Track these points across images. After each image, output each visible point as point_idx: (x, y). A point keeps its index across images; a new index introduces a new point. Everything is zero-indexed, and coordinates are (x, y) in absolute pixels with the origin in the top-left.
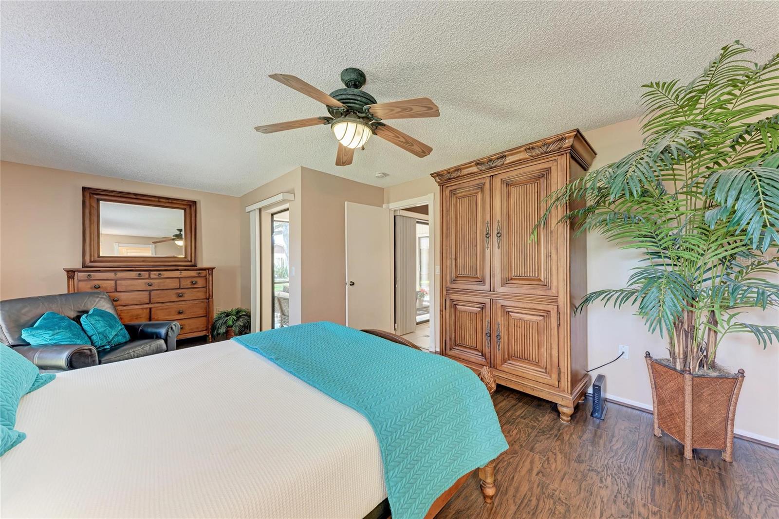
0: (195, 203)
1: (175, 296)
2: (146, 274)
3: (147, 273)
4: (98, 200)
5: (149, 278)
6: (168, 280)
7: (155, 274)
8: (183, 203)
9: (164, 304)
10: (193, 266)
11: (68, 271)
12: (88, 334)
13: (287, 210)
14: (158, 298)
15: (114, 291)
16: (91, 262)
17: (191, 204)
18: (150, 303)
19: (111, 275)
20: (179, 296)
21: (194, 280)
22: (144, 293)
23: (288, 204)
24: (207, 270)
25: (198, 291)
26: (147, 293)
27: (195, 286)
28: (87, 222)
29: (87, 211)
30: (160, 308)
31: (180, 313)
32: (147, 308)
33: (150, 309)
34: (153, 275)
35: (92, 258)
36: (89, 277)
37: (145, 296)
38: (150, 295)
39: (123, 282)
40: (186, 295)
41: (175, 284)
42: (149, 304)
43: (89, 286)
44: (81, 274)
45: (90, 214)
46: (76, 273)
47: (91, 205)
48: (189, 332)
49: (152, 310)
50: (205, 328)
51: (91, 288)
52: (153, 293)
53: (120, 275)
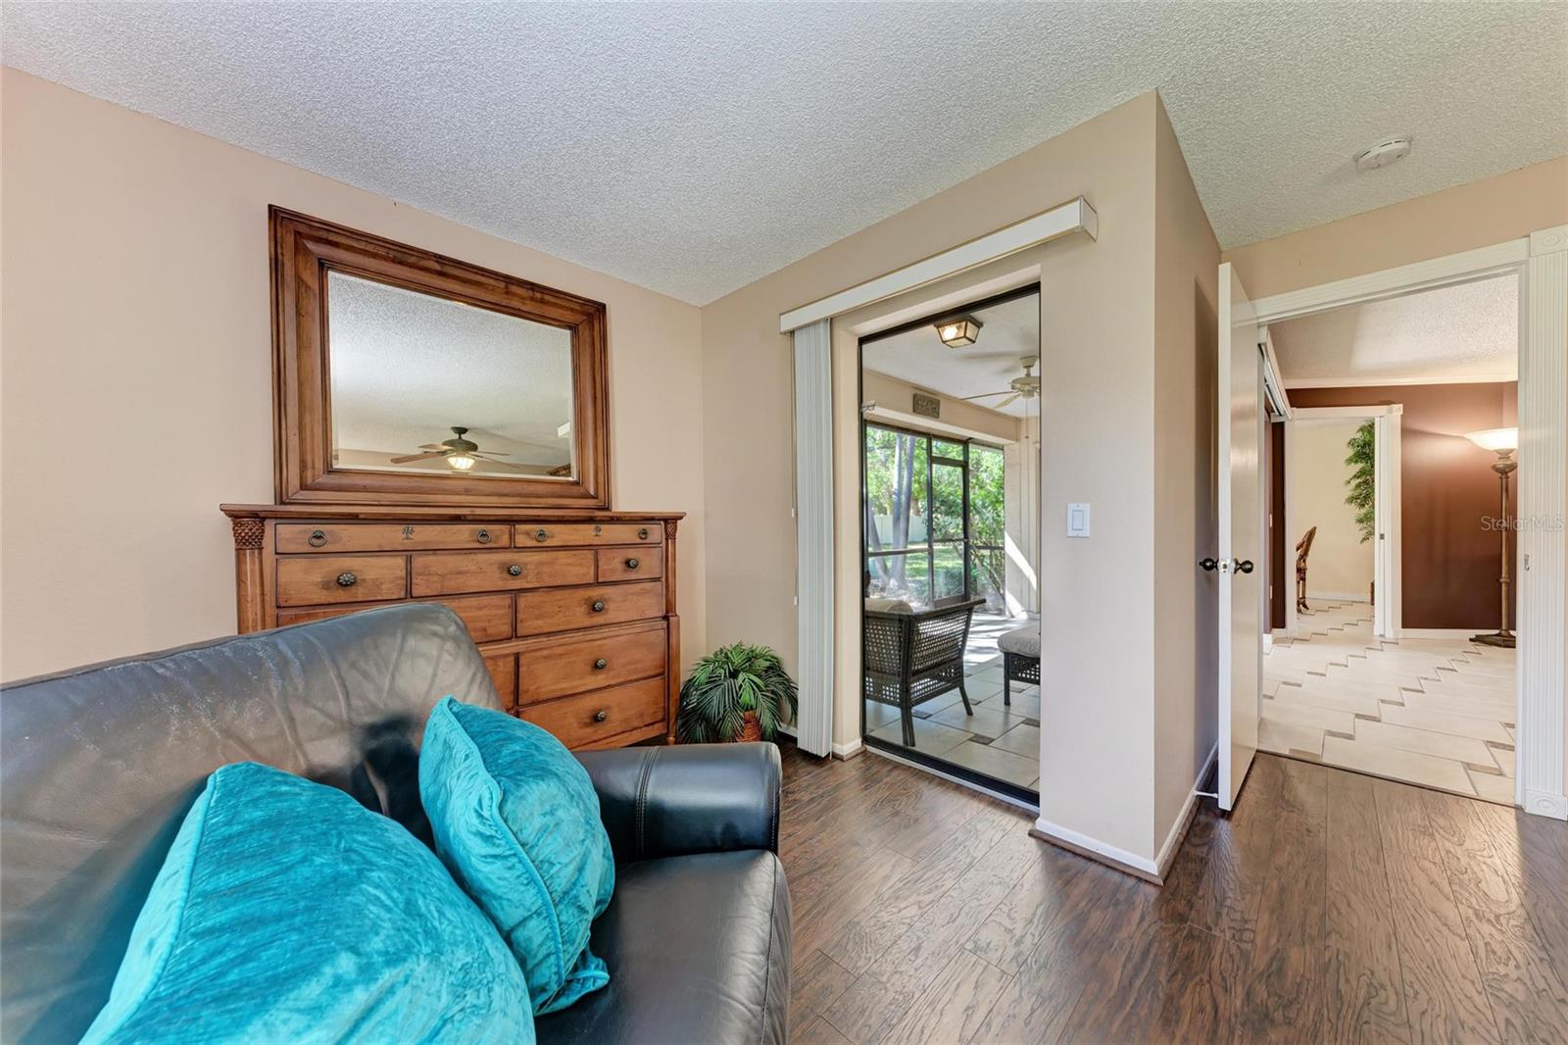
0: (600, 309)
1: (583, 609)
2: (500, 533)
3: (505, 528)
4: (323, 266)
5: (513, 547)
6: (561, 554)
7: (528, 534)
8: (572, 306)
9: (553, 640)
10: (600, 513)
11: (236, 516)
12: (501, 916)
13: (1034, 288)
14: (537, 618)
15: (402, 594)
16: (304, 487)
17: (592, 310)
18: (514, 635)
19: (393, 535)
20: (594, 608)
21: (632, 554)
22: (495, 599)
23: (1039, 266)
24: (662, 523)
25: (644, 592)
26: (506, 600)
27: (633, 576)
28: (290, 337)
29: (289, 299)
30: (545, 652)
31: (597, 667)
32: (508, 655)
33: (517, 657)
34: (524, 535)
35: (309, 474)
36: (315, 541)
37: (501, 612)
38: (514, 608)
39: (431, 559)
40: (611, 606)
41: (583, 570)
42: (509, 639)
43: (317, 577)
44: (287, 531)
45: (298, 313)
46: (269, 525)
47: (298, 279)
48: (619, 730)
49: (522, 661)
50: (660, 716)
51: (326, 586)
52: (524, 601)
53: (424, 534)
